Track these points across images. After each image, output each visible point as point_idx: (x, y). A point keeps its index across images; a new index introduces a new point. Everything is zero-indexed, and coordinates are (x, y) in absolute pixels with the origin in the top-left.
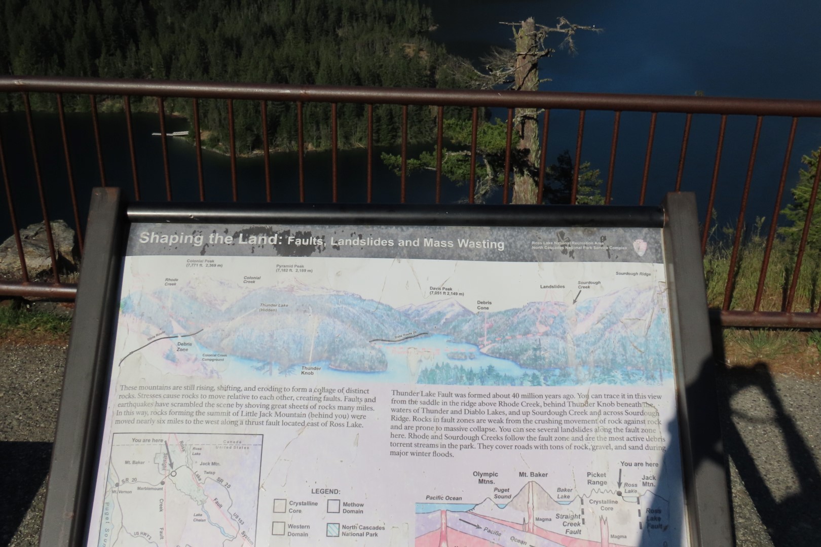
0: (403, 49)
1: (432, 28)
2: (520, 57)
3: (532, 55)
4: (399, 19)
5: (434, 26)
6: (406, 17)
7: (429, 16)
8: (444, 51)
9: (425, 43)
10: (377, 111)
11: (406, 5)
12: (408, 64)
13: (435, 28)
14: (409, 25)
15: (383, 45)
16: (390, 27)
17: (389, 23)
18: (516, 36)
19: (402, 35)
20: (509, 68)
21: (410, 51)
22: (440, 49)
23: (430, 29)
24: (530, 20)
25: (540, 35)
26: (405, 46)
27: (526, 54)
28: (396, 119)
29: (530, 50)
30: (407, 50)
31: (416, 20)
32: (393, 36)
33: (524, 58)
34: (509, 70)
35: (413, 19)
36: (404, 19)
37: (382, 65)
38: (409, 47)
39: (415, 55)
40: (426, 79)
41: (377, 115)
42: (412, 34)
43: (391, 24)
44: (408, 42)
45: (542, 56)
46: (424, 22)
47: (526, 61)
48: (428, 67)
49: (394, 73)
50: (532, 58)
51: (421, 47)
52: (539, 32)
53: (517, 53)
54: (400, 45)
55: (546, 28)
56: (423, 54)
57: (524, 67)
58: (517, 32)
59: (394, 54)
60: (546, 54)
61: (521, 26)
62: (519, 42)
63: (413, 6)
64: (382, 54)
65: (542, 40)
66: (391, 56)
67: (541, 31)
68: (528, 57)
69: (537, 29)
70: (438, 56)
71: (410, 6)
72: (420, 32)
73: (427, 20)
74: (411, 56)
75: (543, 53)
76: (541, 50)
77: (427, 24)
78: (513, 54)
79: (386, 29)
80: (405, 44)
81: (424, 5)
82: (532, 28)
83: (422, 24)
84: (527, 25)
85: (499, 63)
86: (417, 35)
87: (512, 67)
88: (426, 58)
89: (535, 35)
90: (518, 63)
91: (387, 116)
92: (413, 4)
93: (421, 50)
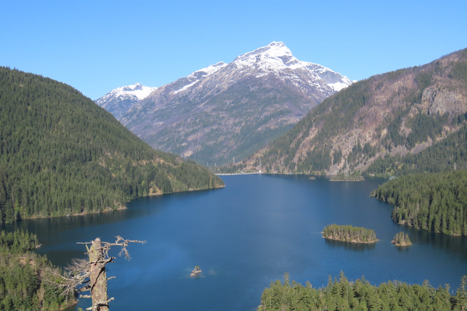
0: (19, 261)
1: (37, 246)
2: (92, 264)
3: (101, 262)
4: (16, 243)
5: (39, 245)
6: (21, 241)
7: (36, 240)
8: (46, 259)
9: (33, 255)
10: (2, 301)
11: (20, 234)
12: (22, 269)
13: (40, 246)
14: (23, 246)
15: (6, 259)
16: (10, 248)
17: (9, 245)
18: (89, 251)
19: (18, 252)
20: (86, 272)
21: (23, 262)
22: (43, 258)
23: (36, 247)
24: (98, 240)
25: (105, 249)
26: (20, 259)
27: (97, 262)
28: (15, 305)
29: (99, 259)
30: (22, 261)
31: (27, 242)
32: (12, 253)
33: (96, 265)
34: (86, 274)
35: (25, 242)
36: (19, 243)
37: (5, 272)
38: (23, 259)
39: (27, 264)
40: (34, 277)
41: (2, 304)
42: (25, 251)
43: (11, 246)
44: (22, 256)
45: (108, 262)
46: (33, 243)
47: (97, 267)
48: (36, 270)
49: (13, 276)
50: (101, 264)
51: (31, 258)
52: (104, 247)
53: (90, 262)
54: (16, 259)
55: (109, 244)
56: (32, 262)
57: (96, 271)
58: (89, 248)
59: (12, 264)
60: (110, 261)
61: (91, 244)
62: (91, 255)
63: (25, 234)
64: (5, 265)
65: (106, 252)
66: (11, 266)
67: (105, 246)
68: (98, 264)
69: (103, 245)
70: (42, 263)
71: (23, 234)
72: (30, 249)
73: (34, 242)
74: (24, 264)
75: (108, 260)
76: (107, 258)
77: (34, 244)
78: (87, 263)
79: (8, 249)
80: (20, 257)
81: (32, 233)
82: (100, 245)
83: (31, 244)
84: (96, 243)
85: (78, 270)
86: (27, 252)
87: (88, 271)
88: (34, 264)
89: (102, 249)
90: (91, 268)
91: (9, 304)
92: (25, 233)
93: (31, 260)
